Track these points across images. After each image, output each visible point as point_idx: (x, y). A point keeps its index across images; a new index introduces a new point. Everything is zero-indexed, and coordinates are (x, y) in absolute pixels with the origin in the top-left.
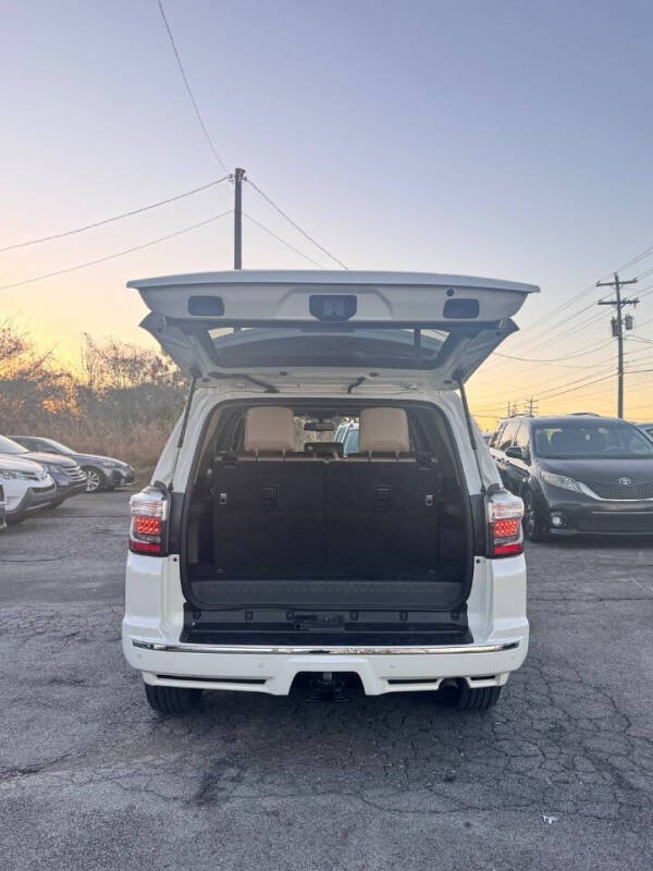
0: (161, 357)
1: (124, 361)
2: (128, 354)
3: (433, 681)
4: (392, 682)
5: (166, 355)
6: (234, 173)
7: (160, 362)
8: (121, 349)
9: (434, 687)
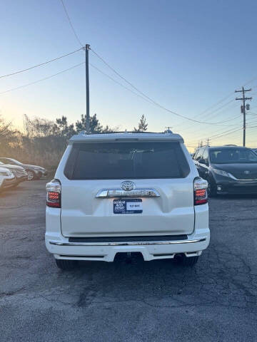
0: (57, 124)
1: (41, 126)
2: (43, 123)
3: (171, 254)
4: (155, 255)
8: (40, 121)
9: (172, 257)
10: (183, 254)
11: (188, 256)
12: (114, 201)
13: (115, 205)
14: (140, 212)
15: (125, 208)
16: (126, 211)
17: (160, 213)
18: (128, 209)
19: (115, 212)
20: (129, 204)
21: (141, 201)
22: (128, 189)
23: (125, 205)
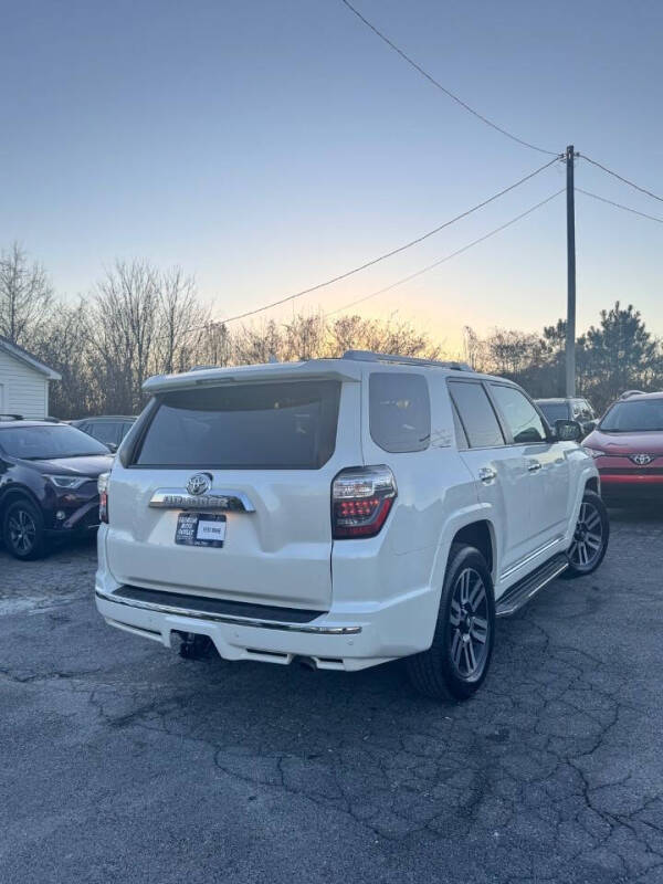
0: (544, 339)
1: (506, 348)
2: (512, 341)
3: (284, 655)
4: (250, 651)
5: (548, 338)
6: (565, 152)
7: (543, 343)
8: (505, 336)
9: (285, 661)
10: (309, 658)
11: (321, 665)
12: (181, 515)
13: (179, 525)
14: (220, 544)
15: (195, 534)
16: (196, 541)
17: (255, 551)
18: (198, 537)
19: (177, 541)
20: (203, 524)
21: (224, 519)
22: (197, 492)
23: (196, 527)
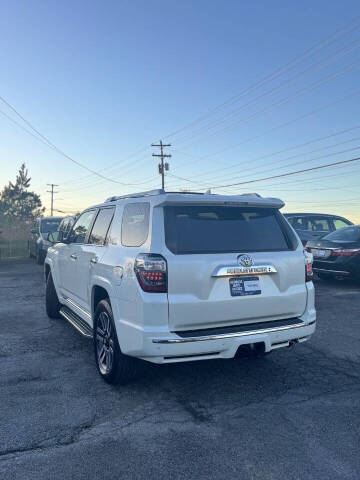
9: (288, 344)
12: (230, 280)
13: (231, 286)
14: (259, 292)
15: (244, 289)
16: (244, 293)
18: (246, 290)
19: (233, 295)
20: (246, 283)
21: (258, 279)
22: (246, 265)
23: (242, 285)
